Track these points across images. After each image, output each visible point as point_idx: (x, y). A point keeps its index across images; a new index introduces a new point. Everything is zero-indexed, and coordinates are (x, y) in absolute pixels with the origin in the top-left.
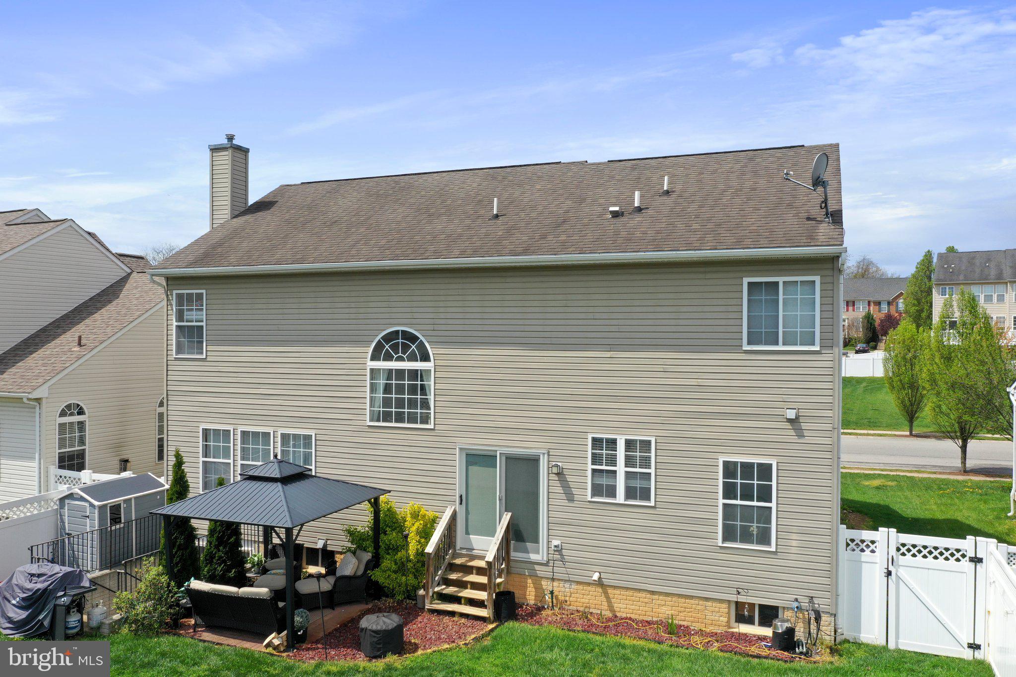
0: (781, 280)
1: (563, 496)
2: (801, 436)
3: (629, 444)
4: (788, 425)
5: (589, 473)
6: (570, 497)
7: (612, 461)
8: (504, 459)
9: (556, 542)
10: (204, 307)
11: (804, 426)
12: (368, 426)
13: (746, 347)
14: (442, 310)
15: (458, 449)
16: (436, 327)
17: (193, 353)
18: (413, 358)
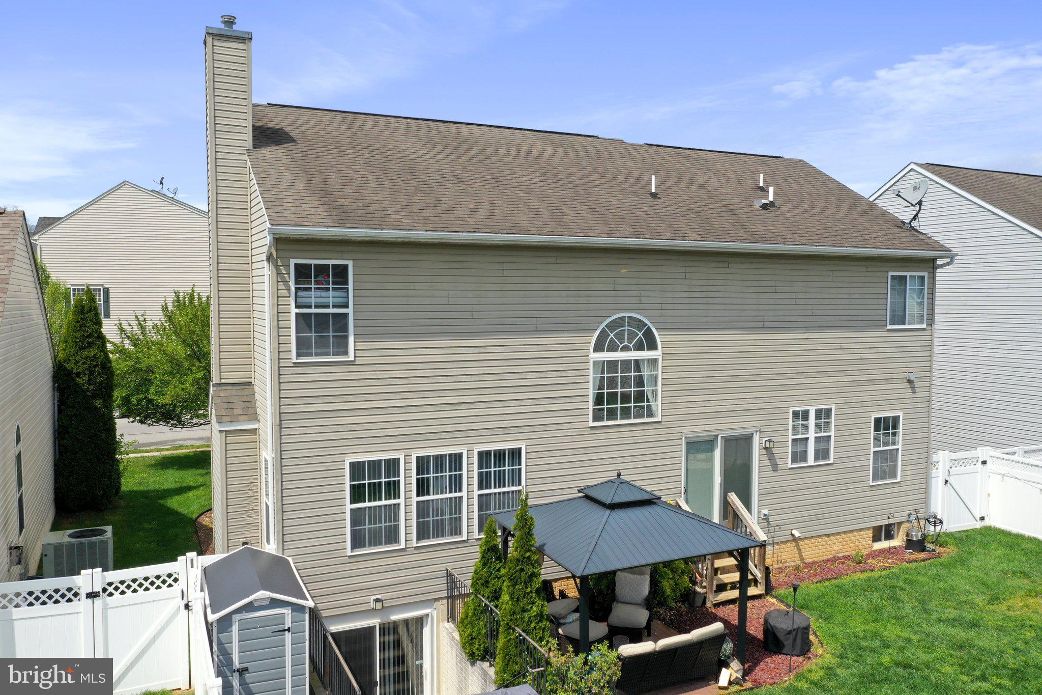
0: (908, 274)
1: (770, 468)
2: (914, 392)
4: (907, 385)
5: (790, 443)
6: (775, 467)
7: (806, 428)
8: (723, 441)
9: (766, 511)
10: (350, 286)
11: (916, 384)
12: (590, 427)
13: (889, 327)
14: (669, 294)
15: (684, 438)
16: (664, 313)
17: (327, 354)
18: (639, 347)
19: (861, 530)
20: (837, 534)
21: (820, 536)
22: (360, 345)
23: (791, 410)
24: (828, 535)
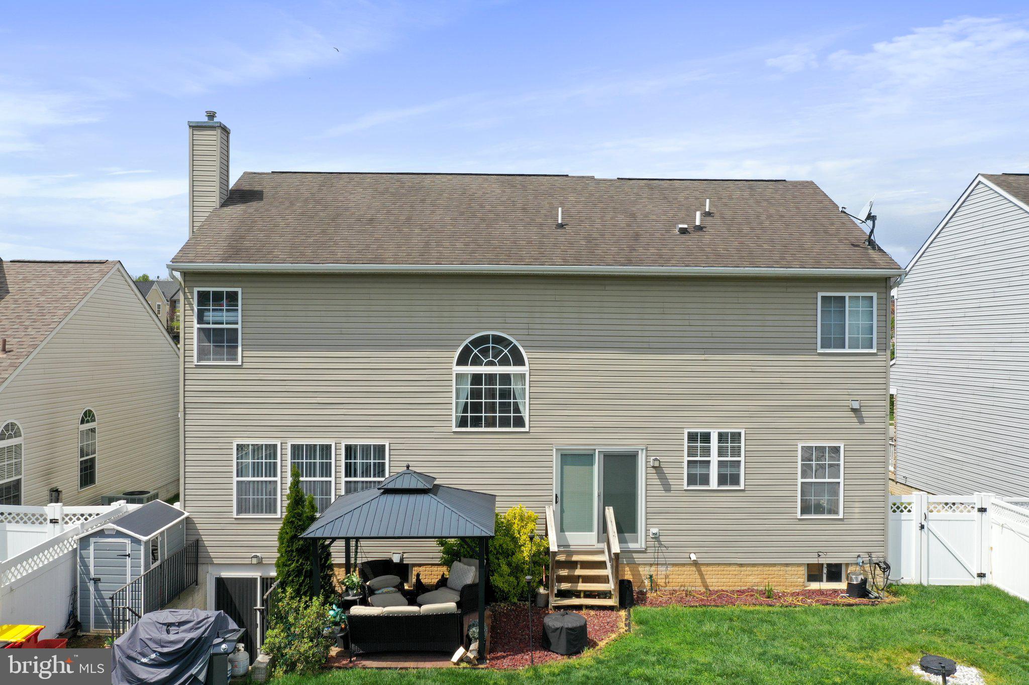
0: (847, 295)
1: (661, 487)
2: (862, 422)
3: (722, 437)
4: (852, 414)
5: (685, 465)
6: (667, 488)
7: (707, 452)
8: (602, 456)
9: (654, 530)
10: (240, 308)
11: (864, 414)
12: (453, 432)
13: (820, 351)
14: (537, 315)
15: (554, 450)
16: (531, 332)
17: (223, 360)
18: (504, 362)
19: (787, 565)
20: (754, 565)
21: (730, 564)
22: (246, 354)
23: (686, 431)
24: (741, 565)
